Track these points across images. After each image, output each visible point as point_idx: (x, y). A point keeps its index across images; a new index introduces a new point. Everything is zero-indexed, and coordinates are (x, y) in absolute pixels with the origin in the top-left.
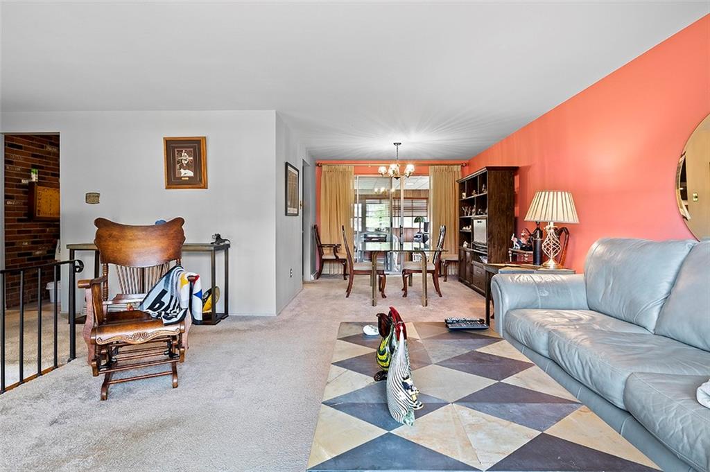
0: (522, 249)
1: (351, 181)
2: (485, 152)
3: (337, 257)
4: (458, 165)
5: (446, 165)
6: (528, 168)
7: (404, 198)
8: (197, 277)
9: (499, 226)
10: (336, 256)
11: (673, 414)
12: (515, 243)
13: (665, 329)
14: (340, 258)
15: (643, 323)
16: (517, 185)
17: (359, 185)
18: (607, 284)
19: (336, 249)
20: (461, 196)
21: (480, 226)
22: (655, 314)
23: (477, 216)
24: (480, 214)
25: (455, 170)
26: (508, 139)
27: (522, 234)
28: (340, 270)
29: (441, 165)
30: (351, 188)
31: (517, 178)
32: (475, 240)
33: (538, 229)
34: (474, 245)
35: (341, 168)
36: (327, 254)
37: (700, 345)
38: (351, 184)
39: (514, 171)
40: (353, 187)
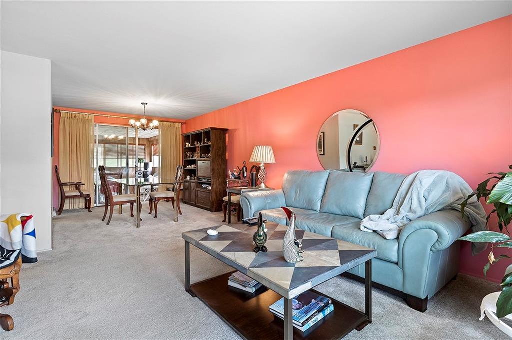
0: (236, 178)
1: (92, 128)
2: (202, 117)
3: (82, 193)
4: (179, 123)
5: (171, 122)
6: (235, 130)
7: (139, 145)
8: (30, 217)
9: (218, 165)
10: (80, 192)
11: (355, 237)
12: (231, 175)
13: (325, 209)
14: (84, 193)
15: (315, 209)
16: (227, 139)
17: (98, 132)
18: (296, 192)
19: (78, 186)
20: (184, 145)
21: (203, 165)
22: (319, 204)
23: (202, 159)
24: (204, 157)
25: (177, 126)
26: (220, 111)
27: (235, 170)
28: (81, 204)
29: (167, 122)
30: (92, 134)
31: (227, 135)
32: (199, 174)
33: (245, 166)
34: (198, 178)
35: (81, 115)
36: (68, 192)
37: (340, 213)
38: (92, 131)
39: (225, 131)
40: (94, 133)
